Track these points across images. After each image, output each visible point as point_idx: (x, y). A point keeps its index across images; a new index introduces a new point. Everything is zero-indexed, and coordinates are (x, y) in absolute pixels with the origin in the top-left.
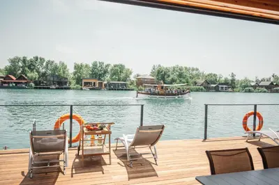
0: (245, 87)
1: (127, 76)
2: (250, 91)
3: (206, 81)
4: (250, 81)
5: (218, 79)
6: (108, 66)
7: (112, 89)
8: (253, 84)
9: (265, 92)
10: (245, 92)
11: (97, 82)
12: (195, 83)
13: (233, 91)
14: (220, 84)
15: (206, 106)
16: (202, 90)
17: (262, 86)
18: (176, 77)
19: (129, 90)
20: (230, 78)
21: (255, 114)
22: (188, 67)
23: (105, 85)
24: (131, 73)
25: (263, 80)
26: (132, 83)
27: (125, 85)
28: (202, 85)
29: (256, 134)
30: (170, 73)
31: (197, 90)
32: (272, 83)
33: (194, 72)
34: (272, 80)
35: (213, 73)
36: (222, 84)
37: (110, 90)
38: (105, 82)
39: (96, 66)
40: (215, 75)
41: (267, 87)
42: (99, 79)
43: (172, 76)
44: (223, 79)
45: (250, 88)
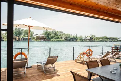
0: (81, 39)
1: (32, 35)
2: (83, 41)
3: (66, 37)
4: (82, 37)
5: (70, 36)
6: (22, 30)
7: (25, 41)
8: (84, 38)
9: (88, 41)
10: (81, 41)
11: (17, 37)
12: (62, 38)
13: (76, 41)
14: (71, 38)
15: (73, 47)
16: (64, 41)
17: (87, 39)
18: (54, 35)
19: (33, 41)
20: (75, 36)
21: (90, 50)
22: (58, 31)
23: (21, 39)
24: (33, 33)
25: (87, 37)
26: (34, 38)
27: (31, 39)
28: (64, 39)
29: (90, 57)
30: (51, 34)
31: (62, 41)
32: (91, 38)
33: (61, 33)
34: (91, 36)
35: (69, 34)
36: (72, 38)
37: (23, 41)
38: (21, 38)
39: (17, 30)
40: (69, 35)
41: (89, 39)
42: (18, 36)
43: (52, 35)
44: (73, 36)
45: (83, 40)
